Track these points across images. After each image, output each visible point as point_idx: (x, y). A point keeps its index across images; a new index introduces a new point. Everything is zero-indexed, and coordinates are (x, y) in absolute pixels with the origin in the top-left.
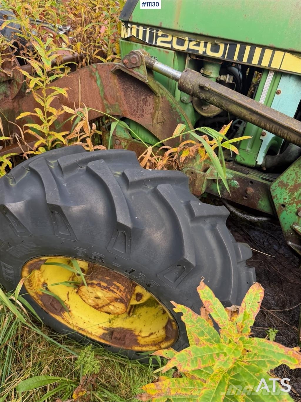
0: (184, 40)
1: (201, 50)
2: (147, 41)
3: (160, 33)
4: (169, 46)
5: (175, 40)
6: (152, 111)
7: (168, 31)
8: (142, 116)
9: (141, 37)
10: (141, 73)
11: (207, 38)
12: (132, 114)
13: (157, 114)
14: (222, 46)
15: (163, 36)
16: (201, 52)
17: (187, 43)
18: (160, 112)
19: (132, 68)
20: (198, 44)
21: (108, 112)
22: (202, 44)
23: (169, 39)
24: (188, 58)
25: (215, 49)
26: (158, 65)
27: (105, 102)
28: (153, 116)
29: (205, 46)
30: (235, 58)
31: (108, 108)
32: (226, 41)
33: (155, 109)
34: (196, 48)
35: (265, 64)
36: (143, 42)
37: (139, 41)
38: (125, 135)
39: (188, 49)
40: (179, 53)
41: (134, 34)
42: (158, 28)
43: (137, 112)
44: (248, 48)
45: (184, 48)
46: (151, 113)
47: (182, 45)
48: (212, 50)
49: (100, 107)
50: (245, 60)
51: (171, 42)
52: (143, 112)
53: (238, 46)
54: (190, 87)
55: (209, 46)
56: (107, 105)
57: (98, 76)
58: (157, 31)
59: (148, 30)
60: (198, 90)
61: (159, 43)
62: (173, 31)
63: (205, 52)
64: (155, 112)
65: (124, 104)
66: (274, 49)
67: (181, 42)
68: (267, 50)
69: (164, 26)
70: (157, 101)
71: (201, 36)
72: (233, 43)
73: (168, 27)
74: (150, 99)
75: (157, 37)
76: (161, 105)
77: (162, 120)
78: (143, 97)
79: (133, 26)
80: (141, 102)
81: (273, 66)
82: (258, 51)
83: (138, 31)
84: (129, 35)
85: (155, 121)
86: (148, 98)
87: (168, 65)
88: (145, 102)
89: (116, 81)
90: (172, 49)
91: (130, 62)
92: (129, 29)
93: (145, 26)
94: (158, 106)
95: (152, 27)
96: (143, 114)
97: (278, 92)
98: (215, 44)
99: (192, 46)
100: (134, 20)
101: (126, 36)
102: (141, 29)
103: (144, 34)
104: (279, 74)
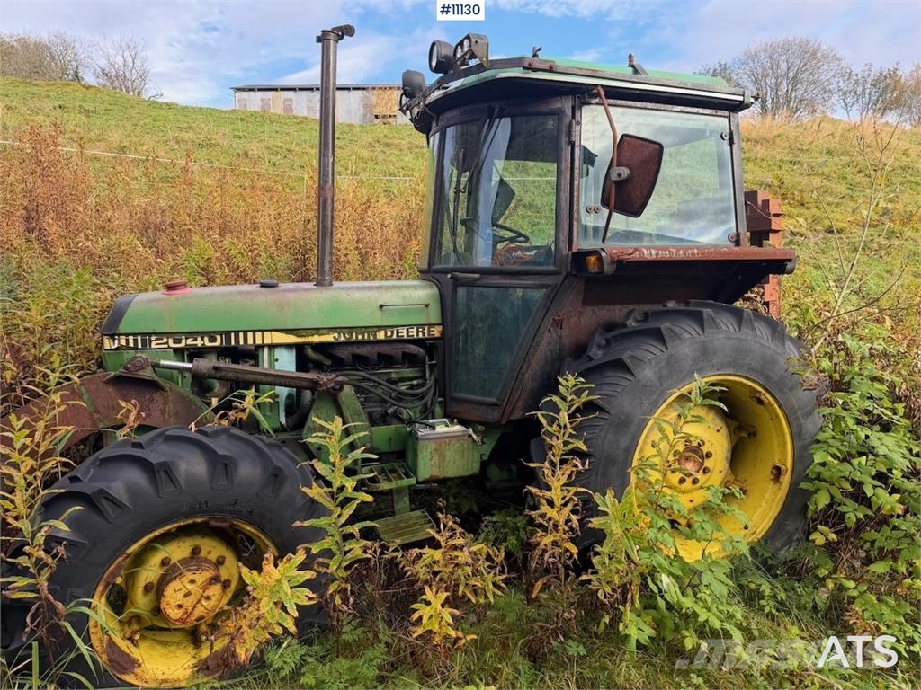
0: (181, 339)
1: (199, 343)
2: (140, 346)
3: (153, 338)
4: (166, 346)
5: (171, 341)
6: (162, 406)
7: (160, 335)
8: (150, 415)
9: (131, 344)
10: (148, 373)
11: (202, 334)
13: (167, 408)
14: (218, 337)
15: (156, 339)
16: (199, 345)
17: (183, 341)
18: (171, 405)
19: (137, 371)
20: (196, 340)
21: (101, 425)
22: (199, 339)
23: (165, 340)
24: (186, 353)
25: (213, 339)
26: (164, 362)
27: (96, 416)
28: (163, 412)
29: (203, 340)
30: (233, 343)
31: (101, 422)
32: (221, 333)
33: (165, 404)
34: (194, 343)
35: (259, 342)
36: (136, 348)
37: (131, 348)
39: (186, 345)
40: (175, 350)
41: (123, 342)
42: (150, 334)
44: (241, 335)
45: (183, 345)
46: (161, 410)
47: (180, 343)
48: (210, 342)
49: (89, 422)
50: (242, 343)
51: (167, 343)
52: (150, 411)
53: (233, 335)
54: (205, 371)
55: (206, 339)
56: (98, 418)
57: (84, 391)
58: (150, 337)
59: (139, 338)
60: (213, 372)
61: (153, 346)
62: (168, 334)
63: (204, 344)
64: (165, 407)
66: (263, 331)
67: (177, 341)
68: (257, 333)
69: (157, 331)
70: (166, 395)
71: (198, 333)
72: (228, 333)
73: (162, 331)
74: (158, 397)
75: (151, 341)
76: (171, 398)
77: (175, 411)
78: (147, 397)
79: (121, 337)
80: (147, 402)
81: (265, 342)
82: (250, 335)
83: (127, 341)
84: (116, 346)
86: (154, 395)
87: (170, 360)
88: (151, 401)
89: (110, 390)
90: (169, 348)
91: (135, 365)
92: (116, 341)
93: (135, 335)
94: (168, 400)
95: (143, 335)
96: (150, 413)
97: (277, 360)
98: (212, 335)
99: (189, 342)
100: (122, 332)
101: (113, 347)
102: (131, 338)
103: (135, 341)
104: (272, 347)
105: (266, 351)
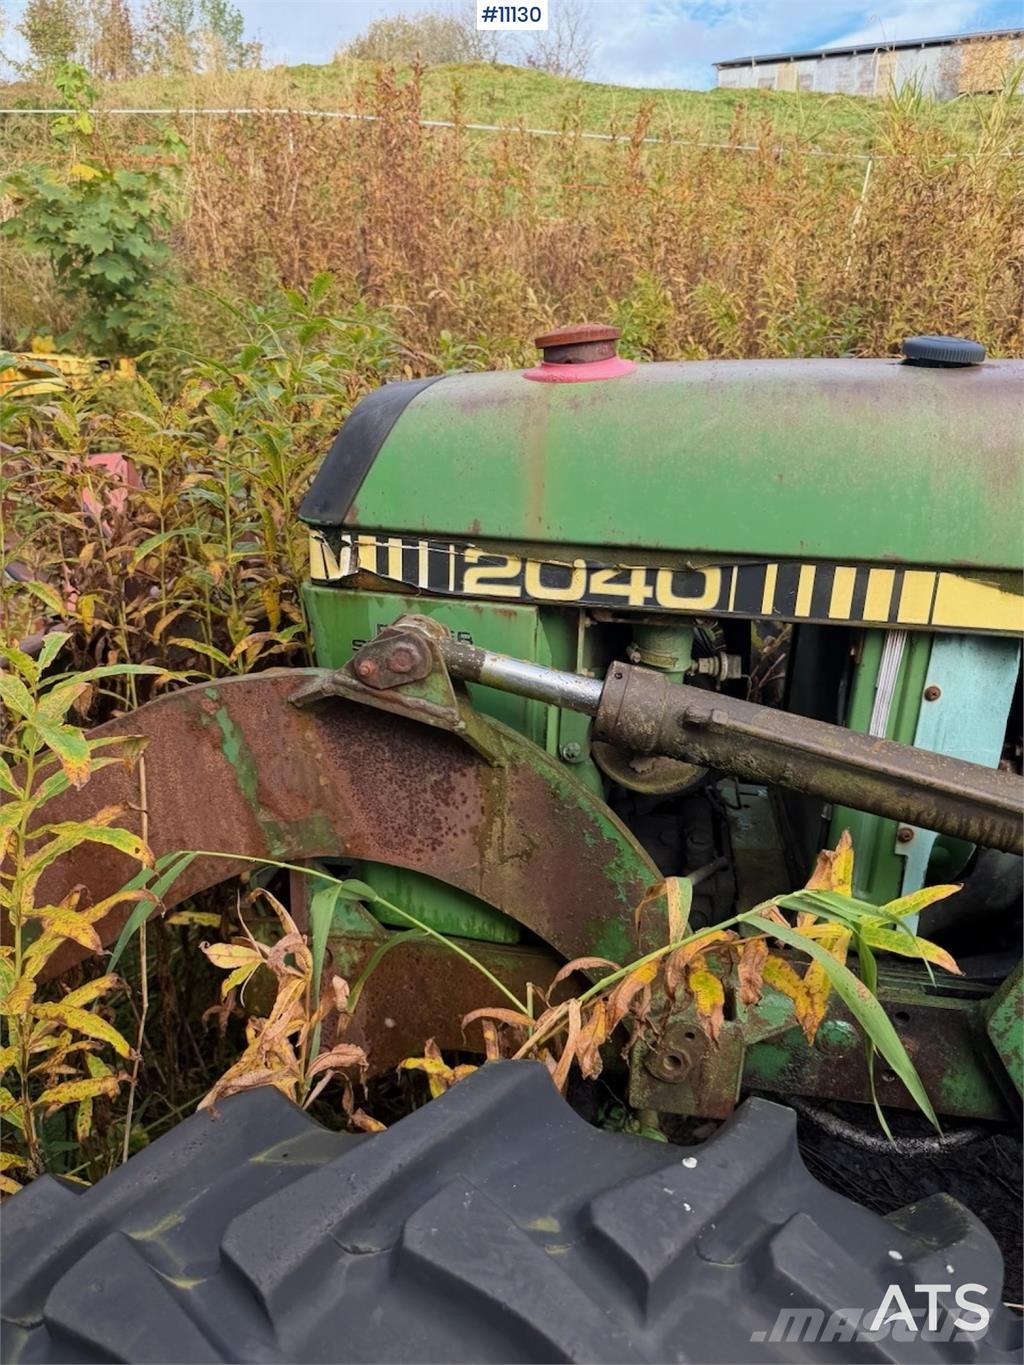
0: (571, 570)
1: (636, 593)
2: (423, 583)
3: (472, 555)
4: (514, 591)
5: (533, 572)
6: (476, 820)
7: (499, 547)
8: (435, 843)
9: (396, 572)
10: (434, 701)
11: (652, 557)
12: (388, 844)
13: (497, 827)
14: (713, 578)
15: (483, 562)
16: (636, 602)
17: (580, 577)
18: (511, 821)
19: (395, 688)
20: (624, 578)
21: (279, 850)
22: (639, 576)
23: (512, 569)
24: (585, 623)
26: (498, 665)
27: (263, 816)
28: (481, 839)
29: (651, 580)
30: (767, 607)
31: (279, 838)
32: (724, 560)
33: (490, 812)
34: (618, 590)
35: (876, 611)
36: (408, 588)
37: (392, 587)
38: (351, 922)
39: (587, 594)
40: (547, 610)
41: (368, 560)
42: (463, 540)
43: (412, 833)
44: (808, 574)
45: (574, 593)
46: (474, 830)
48: (676, 591)
49: (240, 835)
50: (803, 608)
51: (519, 580)
52: (440, 828)
53: (772, 571)
54: (648, 728)
55: (665, 578)
56: (272, 826)
57: (226, 726)
58: (461, 548)
59: (423, 549)
60: (680, 736)
61: (471, 586)
62: (525, 547)
63: (652, 600)
64: (490, 822)
65: (350, 813)
66: (900, 567)
67: (557, 576)
69: (487, 530)
70: (495, 782)
71: (635, 551)
72: (752, 564)
73: (504, 533)
74: (466, 782)
75: (462, 567)
76: (512, 795)
77: (523, 845)
78: (433, 778)
79: (362, 539)
80: (428, 796)
81: (905, 616)
82: (844, 578)
83: (382, 555)
84: (345, 570)
85: (491, 855)
86: (455, 777)
87: (519, 655)
88: (444, 792)
89: (310, 735)
90: (524, 600)
91: (386, 665)
92: (346, 553)
93: (410, 536)
94: (501, 800)
95: (440, 539)
96: (437, 835)
97: (931, 695)
98: (687, 572)
99: (601, 584)
100: (365, 518)
101: (335, 575)
102: (395, 547)
103: (410, 560)
104: (926, 637)
105: (895, 652)
